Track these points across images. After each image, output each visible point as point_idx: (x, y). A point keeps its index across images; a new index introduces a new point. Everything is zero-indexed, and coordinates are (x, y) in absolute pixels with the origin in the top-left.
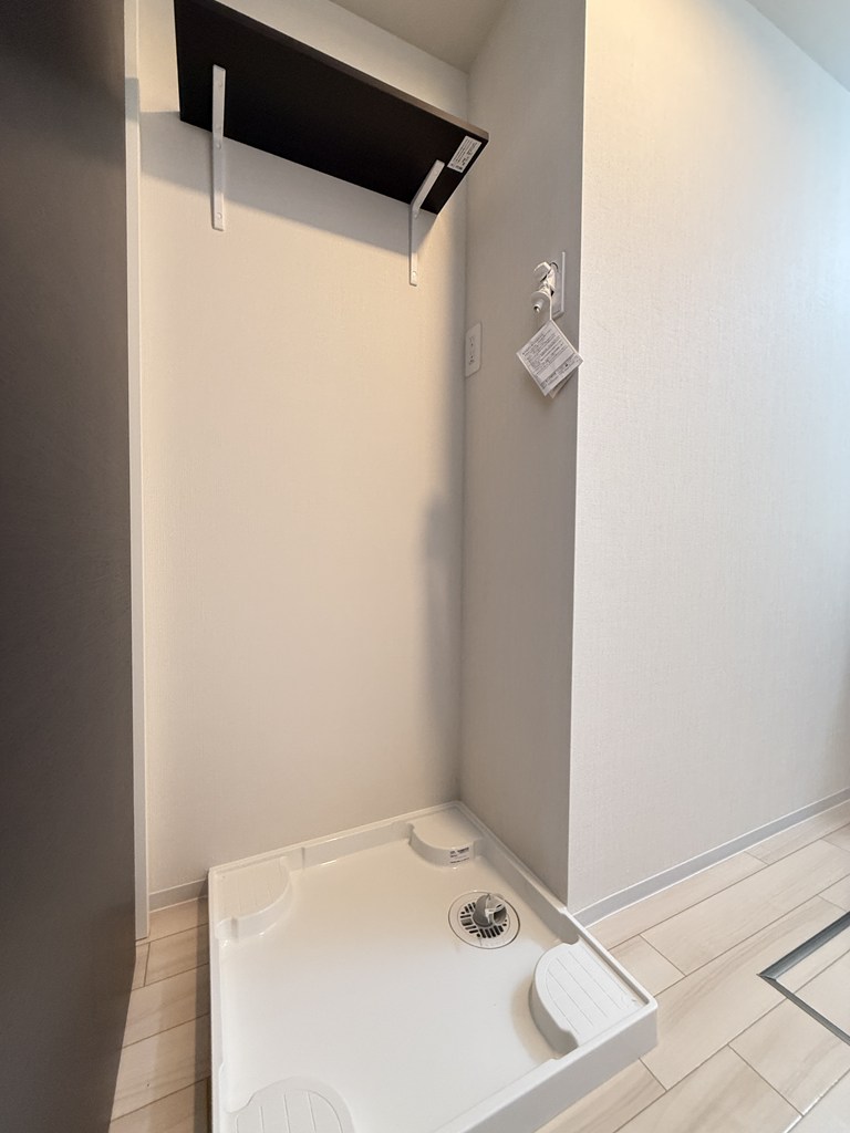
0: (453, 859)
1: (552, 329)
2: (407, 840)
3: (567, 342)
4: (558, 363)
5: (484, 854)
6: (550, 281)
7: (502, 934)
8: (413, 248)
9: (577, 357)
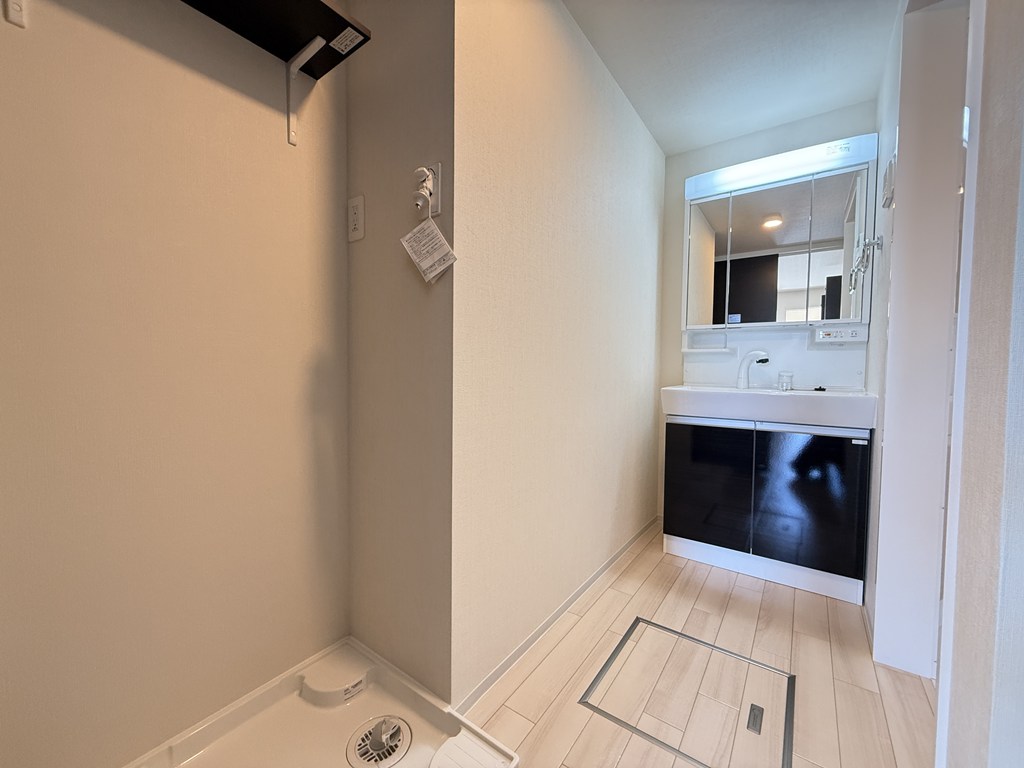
0: (348, 696)
1: (431, 225)
2: (297, 693)
3: (444, 241)
4: (437, 256)
5: (377, 681)
6: (429, 184)
7: (397, 750)
8: (291, 109)
9: (452, 255)
